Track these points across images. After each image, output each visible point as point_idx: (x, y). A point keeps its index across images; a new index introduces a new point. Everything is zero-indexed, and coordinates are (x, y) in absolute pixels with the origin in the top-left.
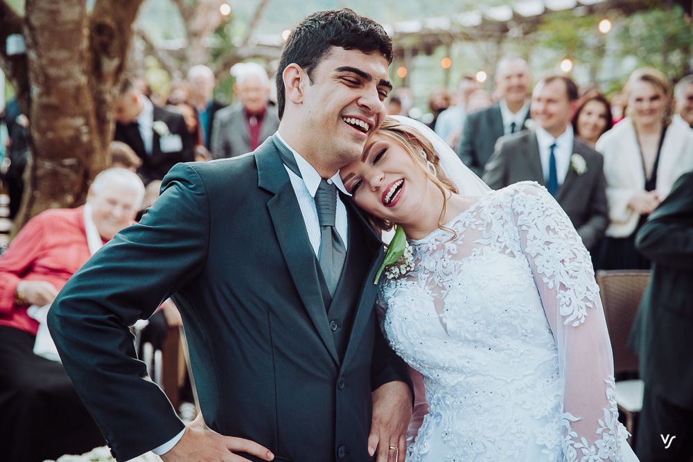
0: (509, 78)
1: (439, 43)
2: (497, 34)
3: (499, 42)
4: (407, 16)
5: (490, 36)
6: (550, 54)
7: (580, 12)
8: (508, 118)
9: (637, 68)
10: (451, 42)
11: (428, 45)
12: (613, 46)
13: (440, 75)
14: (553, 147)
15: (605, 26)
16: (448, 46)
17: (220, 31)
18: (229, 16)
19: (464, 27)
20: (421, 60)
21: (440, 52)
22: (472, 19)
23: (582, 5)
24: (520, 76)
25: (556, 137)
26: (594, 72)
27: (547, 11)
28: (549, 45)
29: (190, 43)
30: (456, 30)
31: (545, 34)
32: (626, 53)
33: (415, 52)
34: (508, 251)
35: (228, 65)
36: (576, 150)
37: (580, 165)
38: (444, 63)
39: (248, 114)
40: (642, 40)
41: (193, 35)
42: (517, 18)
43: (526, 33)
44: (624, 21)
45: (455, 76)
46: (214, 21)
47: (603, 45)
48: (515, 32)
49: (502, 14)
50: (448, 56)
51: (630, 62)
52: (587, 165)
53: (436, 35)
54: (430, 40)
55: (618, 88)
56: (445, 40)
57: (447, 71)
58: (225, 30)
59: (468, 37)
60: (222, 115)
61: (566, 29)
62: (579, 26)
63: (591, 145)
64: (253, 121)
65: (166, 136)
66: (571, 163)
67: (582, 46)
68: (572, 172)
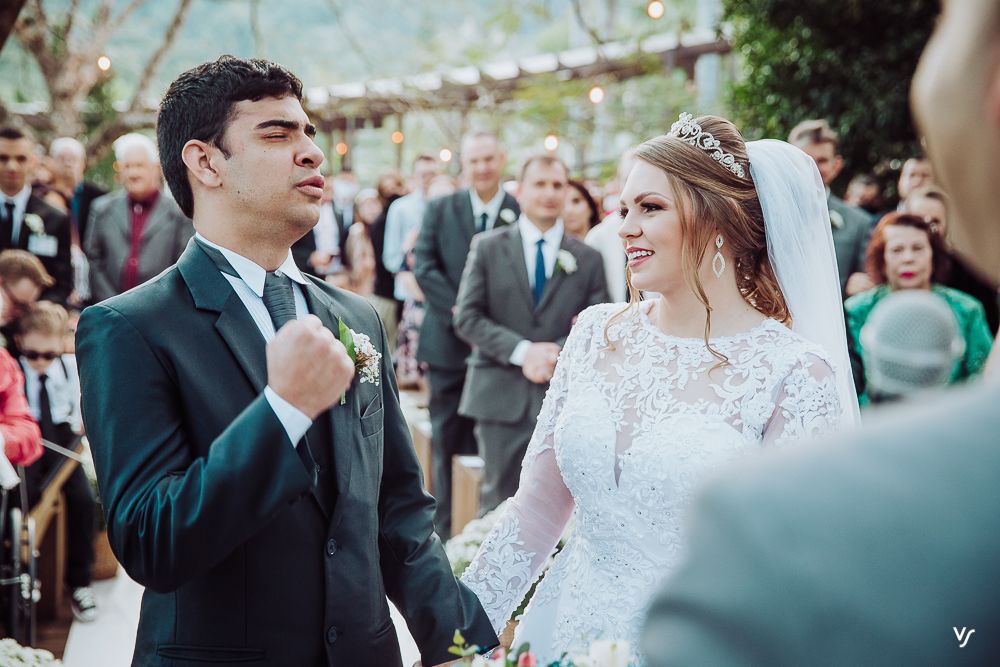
0: (474, 161)
1: (390, 111)
2: (463, 102)
3: (464, 113)
4: (347, 77)
5: (454, 105)
6: (527, 128)
7: (564, 75)
8: (478, 207)
9: (632, 145)
10: (406, 111)
11: (376, 114)
12: (603, 120)
13: (389, 154)
14: (541, 242)
15: (597, 95)
16: (400, 116)
17: (96, 92)
18: (110, 70)
19: (423, 92)
20: (367, 134)
21: (390, 122)
22: (430, 82)
23: (566, 68)
24: (488, 159)
25: (543, 232)
26: (581, 151)
27: (522, 74)
28: (527, 117)
29: (54, 108)
30: (410, 96)
31: (521, 103)
32: (619, 129)
33: (360, 123)
34: (737, 422)
35: (109, 138)
36: (565, 245)
37: (569, 263)
38: (396, 137)
39: (133, 200)
40: (637, 113)
41: (60, 97)
42: (486, 81)
43: (498, 102)
44: (615, 88)
45: (409, 155)
46: (89, 78)
47: (592, 118)
48: (486, 99)
49: (468, 76)
50: (400, 128)
51: (623, 140)
52: (578, 263)
53: (386, 101)
54: (379, 107)
55: (610, 171)
56: (398, 107)
57: (400, 147)
58: (104, 90)
59: (427, 106)
60: (100, 204)
61: (547, 98)
62: (562, 94)
63: (579, 238)
64: (138, 209)
65: (40, 235)
66: (557, 260)
67: (567, 118)
68: (559, 271)
